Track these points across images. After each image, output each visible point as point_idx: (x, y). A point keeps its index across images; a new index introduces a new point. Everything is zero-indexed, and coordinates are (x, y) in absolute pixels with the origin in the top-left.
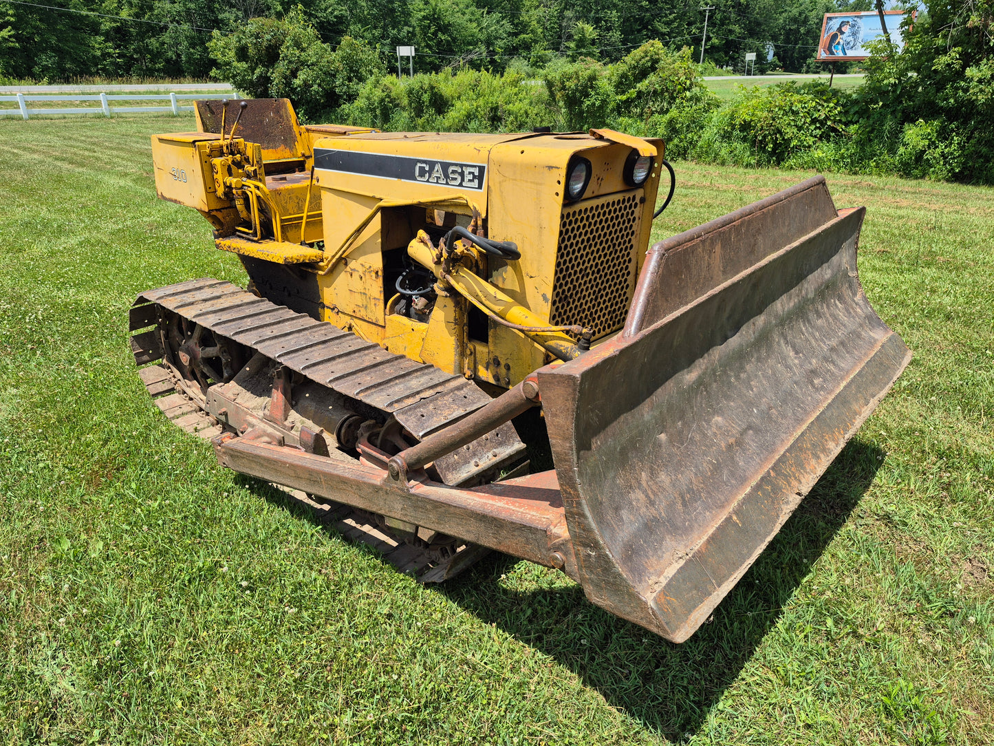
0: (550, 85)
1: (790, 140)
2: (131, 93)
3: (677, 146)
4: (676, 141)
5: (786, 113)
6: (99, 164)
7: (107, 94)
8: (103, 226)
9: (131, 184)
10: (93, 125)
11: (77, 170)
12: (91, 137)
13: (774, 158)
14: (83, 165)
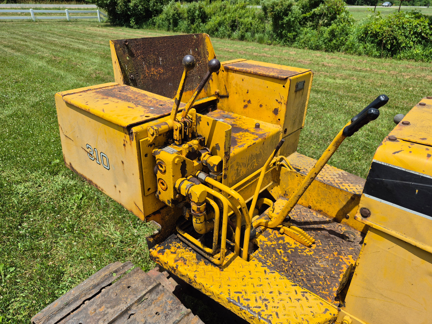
0: (265, 9)
1: (401, 43)
2: (46, 9)
3: (335, 44)
4: (334, 41)
5: (399, 29)
6: (28, 50)
7: (34, 9)
8: (27, 98)
9: (45, 64)
10: (27, 26)
11: (15, 54)
12: (25, 33)
13: (390, 53)
14: (19, 51)
